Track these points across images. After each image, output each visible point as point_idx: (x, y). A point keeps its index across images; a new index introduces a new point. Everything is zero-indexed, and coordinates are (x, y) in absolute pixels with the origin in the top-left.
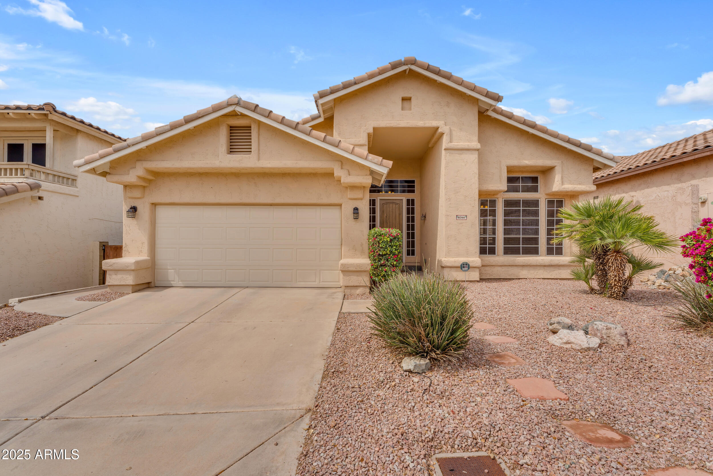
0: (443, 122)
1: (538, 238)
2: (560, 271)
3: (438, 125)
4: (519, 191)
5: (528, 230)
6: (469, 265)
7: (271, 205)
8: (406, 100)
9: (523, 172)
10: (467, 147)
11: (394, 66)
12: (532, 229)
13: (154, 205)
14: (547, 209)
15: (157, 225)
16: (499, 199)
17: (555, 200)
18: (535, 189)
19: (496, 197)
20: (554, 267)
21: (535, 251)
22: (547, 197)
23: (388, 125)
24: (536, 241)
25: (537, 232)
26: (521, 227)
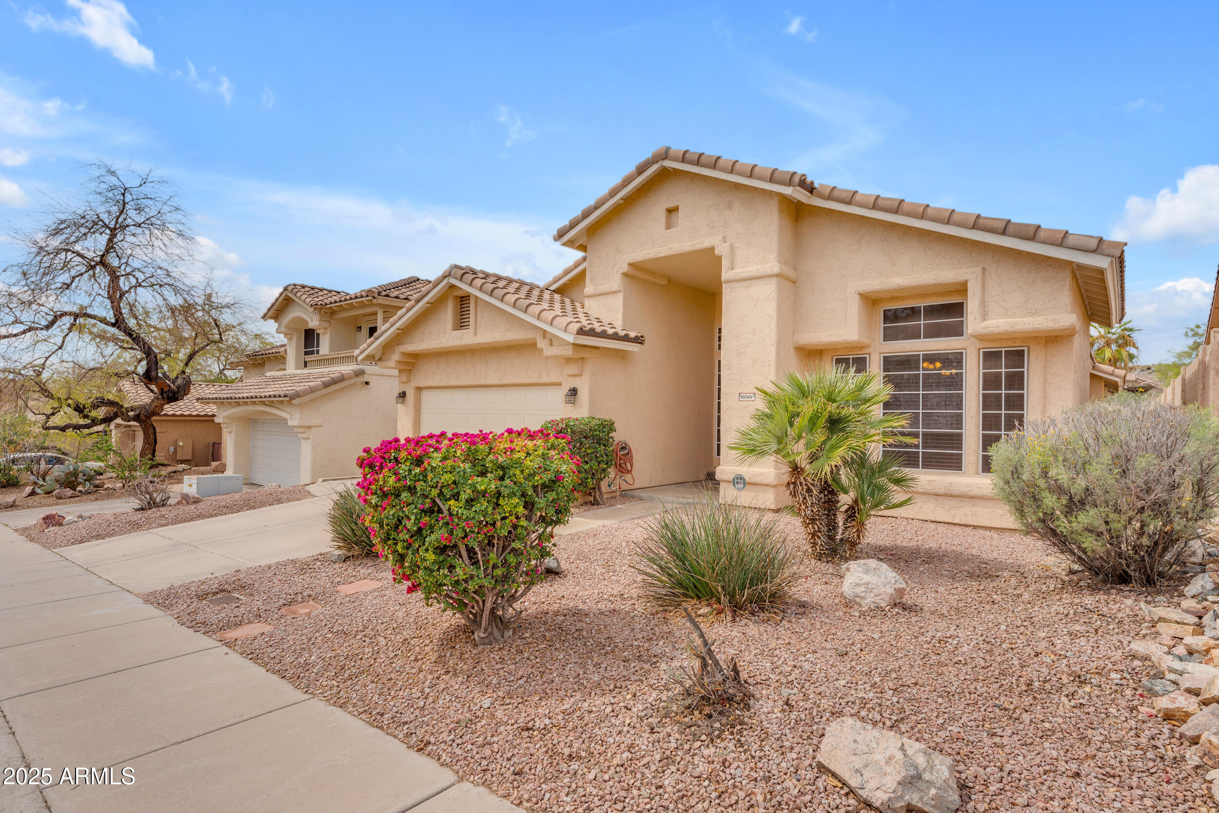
0: (720, 238)
1: (961, 435)
2: (975, 509)
3: (713, 243)
4: (919, 337)
5: (936, 418)
6: (744, 480)
7: (503, 386)
8: (671, 211)
9: (923, 296)
10: (755, 274)
11: (641, 170)
12: (945, 416)
13: (419, 389)
14: (981, 371)
15: (422, 411)
16: (872, 356)
17: (1003, 350)
18: (957, 331)
19: (865, 351)
20: (960, 499)
21: (954, 463)
22: (981, 346)
23: (646, 257)
24: (956, 441)
25: (958, 421)
26: (921, 411)
